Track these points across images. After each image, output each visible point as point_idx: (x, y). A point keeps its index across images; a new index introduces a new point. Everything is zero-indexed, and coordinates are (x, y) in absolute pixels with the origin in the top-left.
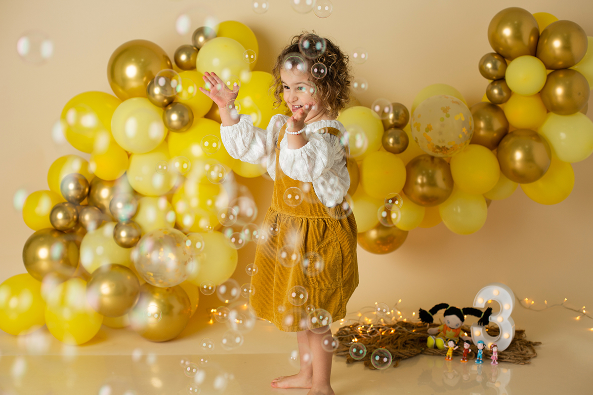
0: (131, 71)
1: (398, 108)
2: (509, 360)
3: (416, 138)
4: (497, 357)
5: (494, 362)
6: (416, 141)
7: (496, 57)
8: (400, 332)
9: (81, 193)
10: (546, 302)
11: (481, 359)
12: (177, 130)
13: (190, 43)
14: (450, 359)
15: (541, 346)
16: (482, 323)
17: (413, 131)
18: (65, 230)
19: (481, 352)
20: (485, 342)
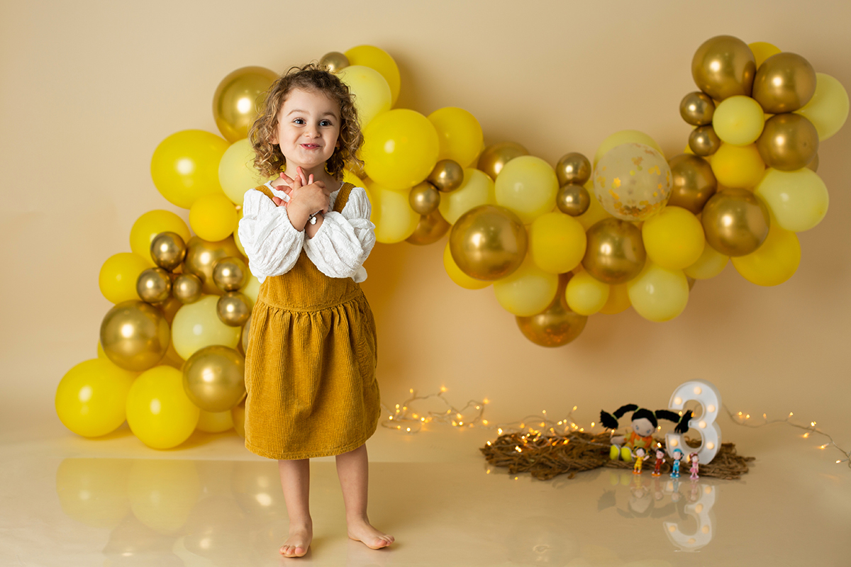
0: (244, 105)
1: (576, 158)
2: (713, 474)
3: (600, 196)
4: (698, 470)
5: (694, 476)
6: (600, 201)
7: (701, 97)
8: (576, 443)
9: (175, 257)
10: (765, 415)
11: (678, 472)
14: (639, 472)
15: (754, 462)
16: (680, 431)
17: (596, 187)
18: (154, 302)
19: (677, 464)
20: (683, 452)
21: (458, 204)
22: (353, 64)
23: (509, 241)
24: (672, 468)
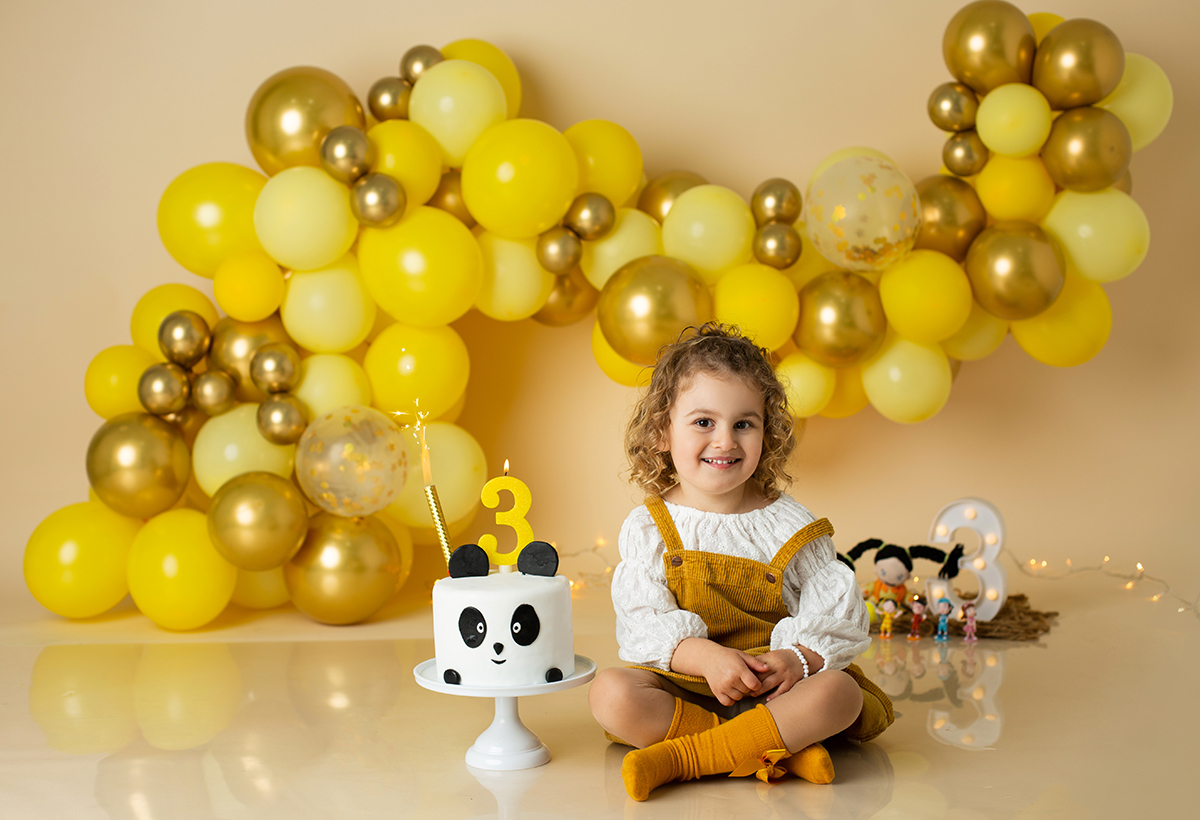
0: (291, 121)
1: (778, 186)
2: (998, 635)
3: (816, 235)
4: (975, 628)
5: (970, 637)
7: (959, 89)
9: (195, 346)
10: (1069, 562)
11: (946, 633)
12: (376, 223)
13: (396, 73)
14: (888, 635)
15: (1057, 619)
16: (946, 576)
17: (810, 225)
18: (165, 413)
19: (944, 621)
20: (952, 603)
21: (608, 257)
24: (936, 627)
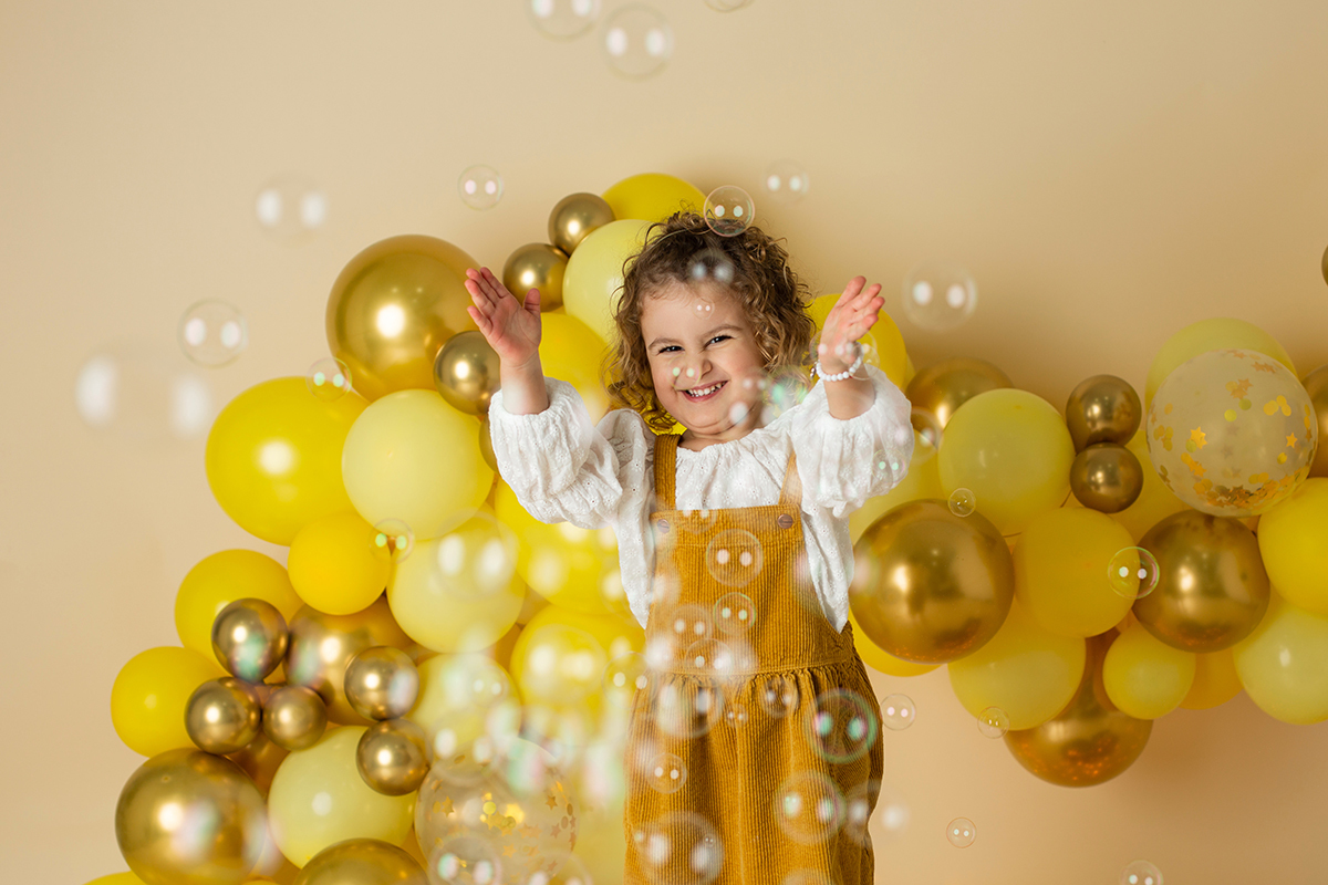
3: (1163, 468)
6: (1164, 478)
9: (266, 653)
13: (544, 238)
17: (1154, 448)
18: (227, 753)
22: (622, 218)
23: (973, 574)
